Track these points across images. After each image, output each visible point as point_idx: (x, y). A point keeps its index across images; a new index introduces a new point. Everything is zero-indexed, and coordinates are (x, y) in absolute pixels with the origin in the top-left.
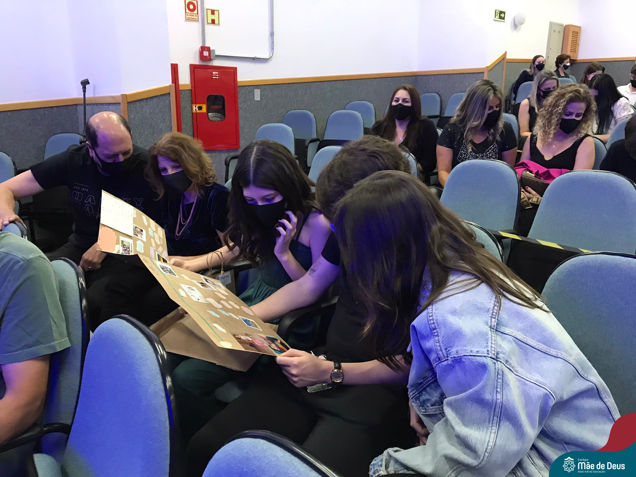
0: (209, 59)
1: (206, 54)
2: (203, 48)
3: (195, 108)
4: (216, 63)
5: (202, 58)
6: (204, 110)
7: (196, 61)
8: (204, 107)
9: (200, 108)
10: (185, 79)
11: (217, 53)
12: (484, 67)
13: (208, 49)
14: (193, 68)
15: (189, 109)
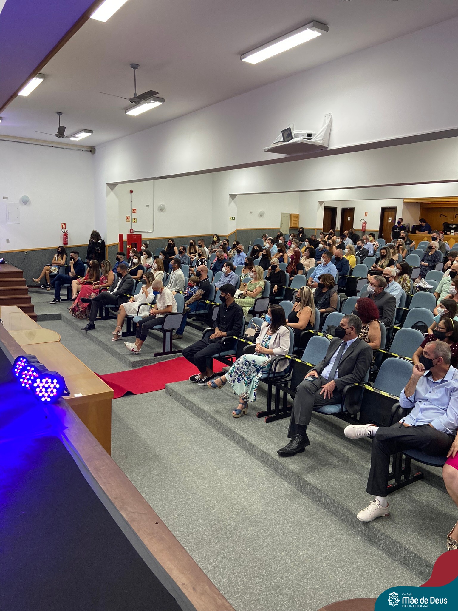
0: (133, 232)
1: (132, 231)
2: (131, 230)
3: (128, 246)
4: (135, 233)
5: (131, 232)
6: (131, 247)
7: (129, 233)
8: (131, 246)
9: (129, 246)
10: (125, 238)
11: (135, 231)
12: (226, 235)
13: (133, 230)
14: (128, 235)
15: (126, 246)
